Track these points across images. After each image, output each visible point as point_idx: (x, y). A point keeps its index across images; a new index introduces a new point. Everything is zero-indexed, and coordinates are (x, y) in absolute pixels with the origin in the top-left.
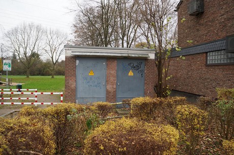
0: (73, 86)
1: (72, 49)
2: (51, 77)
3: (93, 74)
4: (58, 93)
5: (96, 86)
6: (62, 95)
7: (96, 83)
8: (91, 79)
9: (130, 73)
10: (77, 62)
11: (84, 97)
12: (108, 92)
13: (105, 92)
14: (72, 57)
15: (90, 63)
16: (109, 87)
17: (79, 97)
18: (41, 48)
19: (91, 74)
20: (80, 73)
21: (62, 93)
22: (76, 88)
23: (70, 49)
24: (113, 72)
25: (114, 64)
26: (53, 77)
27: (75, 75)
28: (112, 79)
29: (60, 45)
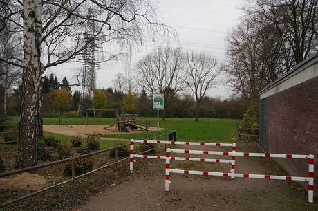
6: (311, 161)
18: (180, 80)
21: (312, 157)
26: (197, 120)
29: (206, 74)
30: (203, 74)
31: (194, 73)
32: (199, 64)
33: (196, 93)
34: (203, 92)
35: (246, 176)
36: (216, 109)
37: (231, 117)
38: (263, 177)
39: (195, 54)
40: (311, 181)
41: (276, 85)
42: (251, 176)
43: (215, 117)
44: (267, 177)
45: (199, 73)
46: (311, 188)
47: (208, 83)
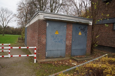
0: (44, 42)
1: (44, 14)
2: (2, 35)
3: (58, 33)
4: (33, 47)
5: (60, 42)
6: (35, 49)
7: (60, 40)
8: (56, 37)
9: (80, 33)
10: (48, 24)
11: (51, 50)
12: (67, 46)
13: (65, 46)
14: (44, 20)
15: (56, 25)
16: (68, 43)
17: (48, 50)
19: (57, 33)
20: (49, 32)
21: (35, 47)
22: (46, 43)
23: (42, 14)
24: (70, 32)
25: (71, 27)
26: (3, 35)
27: (45, 34)
28: (69, 37)
29: (8, 17)
30: (7, 17)
31: (2, 16)
32: (5, 13)
33: (3, 24)
34: (6, 24)
35: (20, 56)
36: (12, 31)
37: (18, 34)
38: (26, 55)
39: (3, 8)
40: (35, 56)
41: (29, 22)
42: (22, 56)
43: (12, 34)
44: (28, 56)
45: (5, 16)
46: (35, 58)
47: (9, 21)
